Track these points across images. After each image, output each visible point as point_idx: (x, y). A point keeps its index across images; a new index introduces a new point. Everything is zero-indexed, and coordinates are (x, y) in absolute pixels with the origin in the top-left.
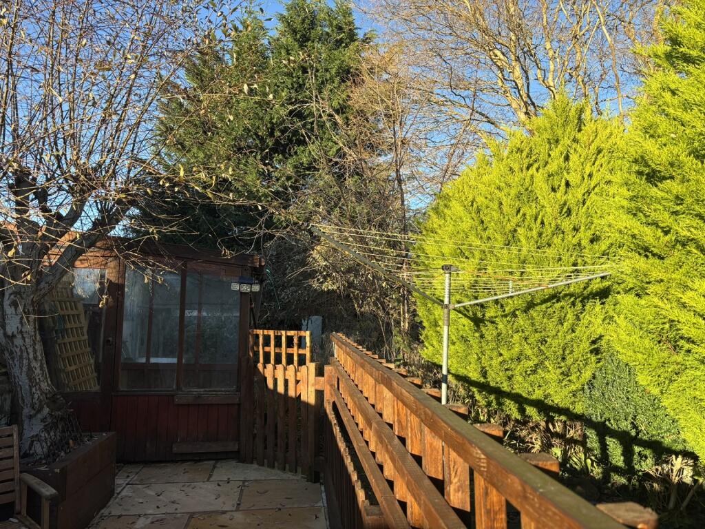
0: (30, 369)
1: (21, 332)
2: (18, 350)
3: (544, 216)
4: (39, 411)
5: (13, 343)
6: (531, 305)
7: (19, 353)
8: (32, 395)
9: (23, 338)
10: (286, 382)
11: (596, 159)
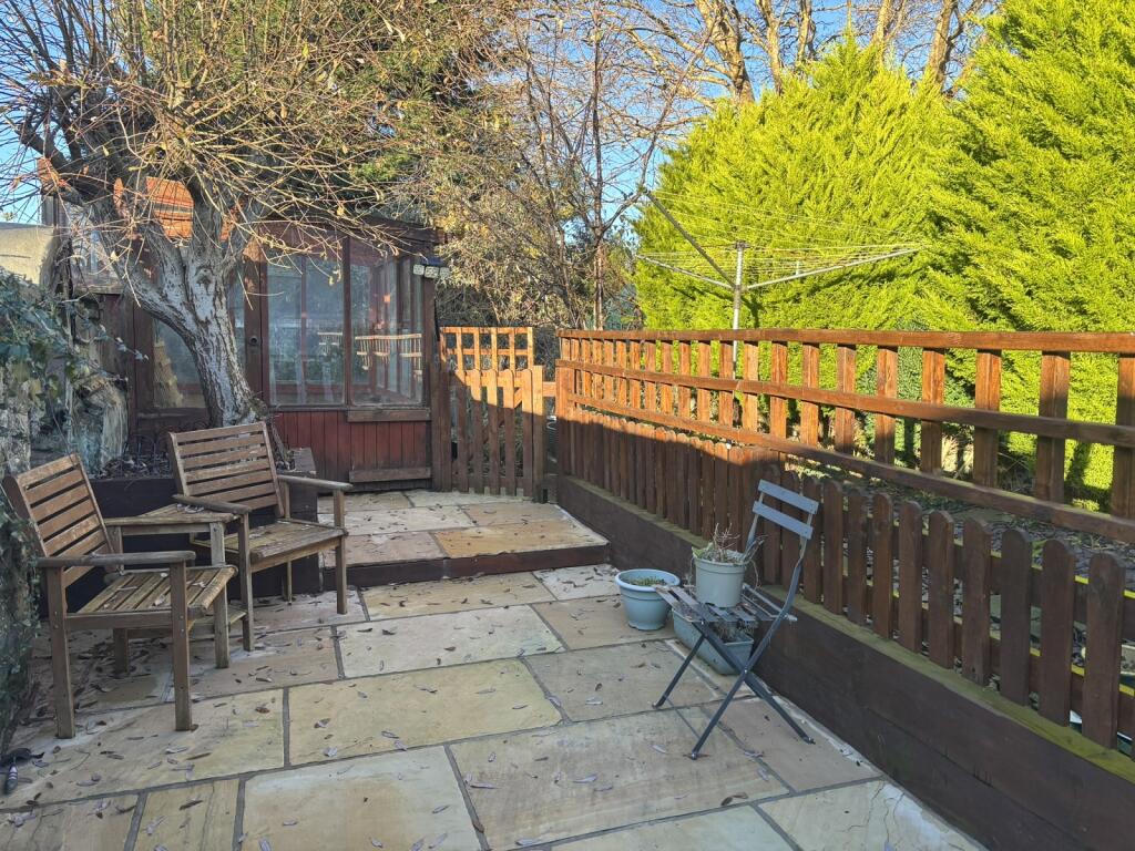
0: (229, 363)
1: (216, 317)
2: (214, 339)
3: (833, 187)
4: (245, 415)
5: (207, 330)
6: (816, 289)
7: (215, 344)
8: (234, 395)
9: (219, 325)
10: (500, 391)
11: (886, 121)
